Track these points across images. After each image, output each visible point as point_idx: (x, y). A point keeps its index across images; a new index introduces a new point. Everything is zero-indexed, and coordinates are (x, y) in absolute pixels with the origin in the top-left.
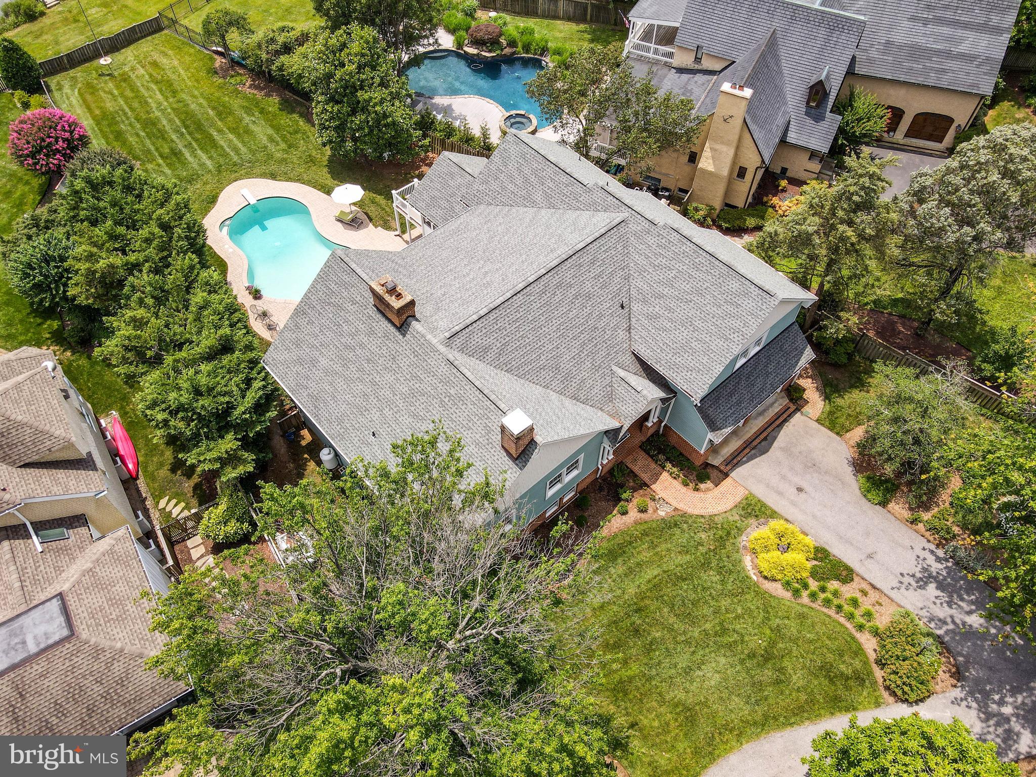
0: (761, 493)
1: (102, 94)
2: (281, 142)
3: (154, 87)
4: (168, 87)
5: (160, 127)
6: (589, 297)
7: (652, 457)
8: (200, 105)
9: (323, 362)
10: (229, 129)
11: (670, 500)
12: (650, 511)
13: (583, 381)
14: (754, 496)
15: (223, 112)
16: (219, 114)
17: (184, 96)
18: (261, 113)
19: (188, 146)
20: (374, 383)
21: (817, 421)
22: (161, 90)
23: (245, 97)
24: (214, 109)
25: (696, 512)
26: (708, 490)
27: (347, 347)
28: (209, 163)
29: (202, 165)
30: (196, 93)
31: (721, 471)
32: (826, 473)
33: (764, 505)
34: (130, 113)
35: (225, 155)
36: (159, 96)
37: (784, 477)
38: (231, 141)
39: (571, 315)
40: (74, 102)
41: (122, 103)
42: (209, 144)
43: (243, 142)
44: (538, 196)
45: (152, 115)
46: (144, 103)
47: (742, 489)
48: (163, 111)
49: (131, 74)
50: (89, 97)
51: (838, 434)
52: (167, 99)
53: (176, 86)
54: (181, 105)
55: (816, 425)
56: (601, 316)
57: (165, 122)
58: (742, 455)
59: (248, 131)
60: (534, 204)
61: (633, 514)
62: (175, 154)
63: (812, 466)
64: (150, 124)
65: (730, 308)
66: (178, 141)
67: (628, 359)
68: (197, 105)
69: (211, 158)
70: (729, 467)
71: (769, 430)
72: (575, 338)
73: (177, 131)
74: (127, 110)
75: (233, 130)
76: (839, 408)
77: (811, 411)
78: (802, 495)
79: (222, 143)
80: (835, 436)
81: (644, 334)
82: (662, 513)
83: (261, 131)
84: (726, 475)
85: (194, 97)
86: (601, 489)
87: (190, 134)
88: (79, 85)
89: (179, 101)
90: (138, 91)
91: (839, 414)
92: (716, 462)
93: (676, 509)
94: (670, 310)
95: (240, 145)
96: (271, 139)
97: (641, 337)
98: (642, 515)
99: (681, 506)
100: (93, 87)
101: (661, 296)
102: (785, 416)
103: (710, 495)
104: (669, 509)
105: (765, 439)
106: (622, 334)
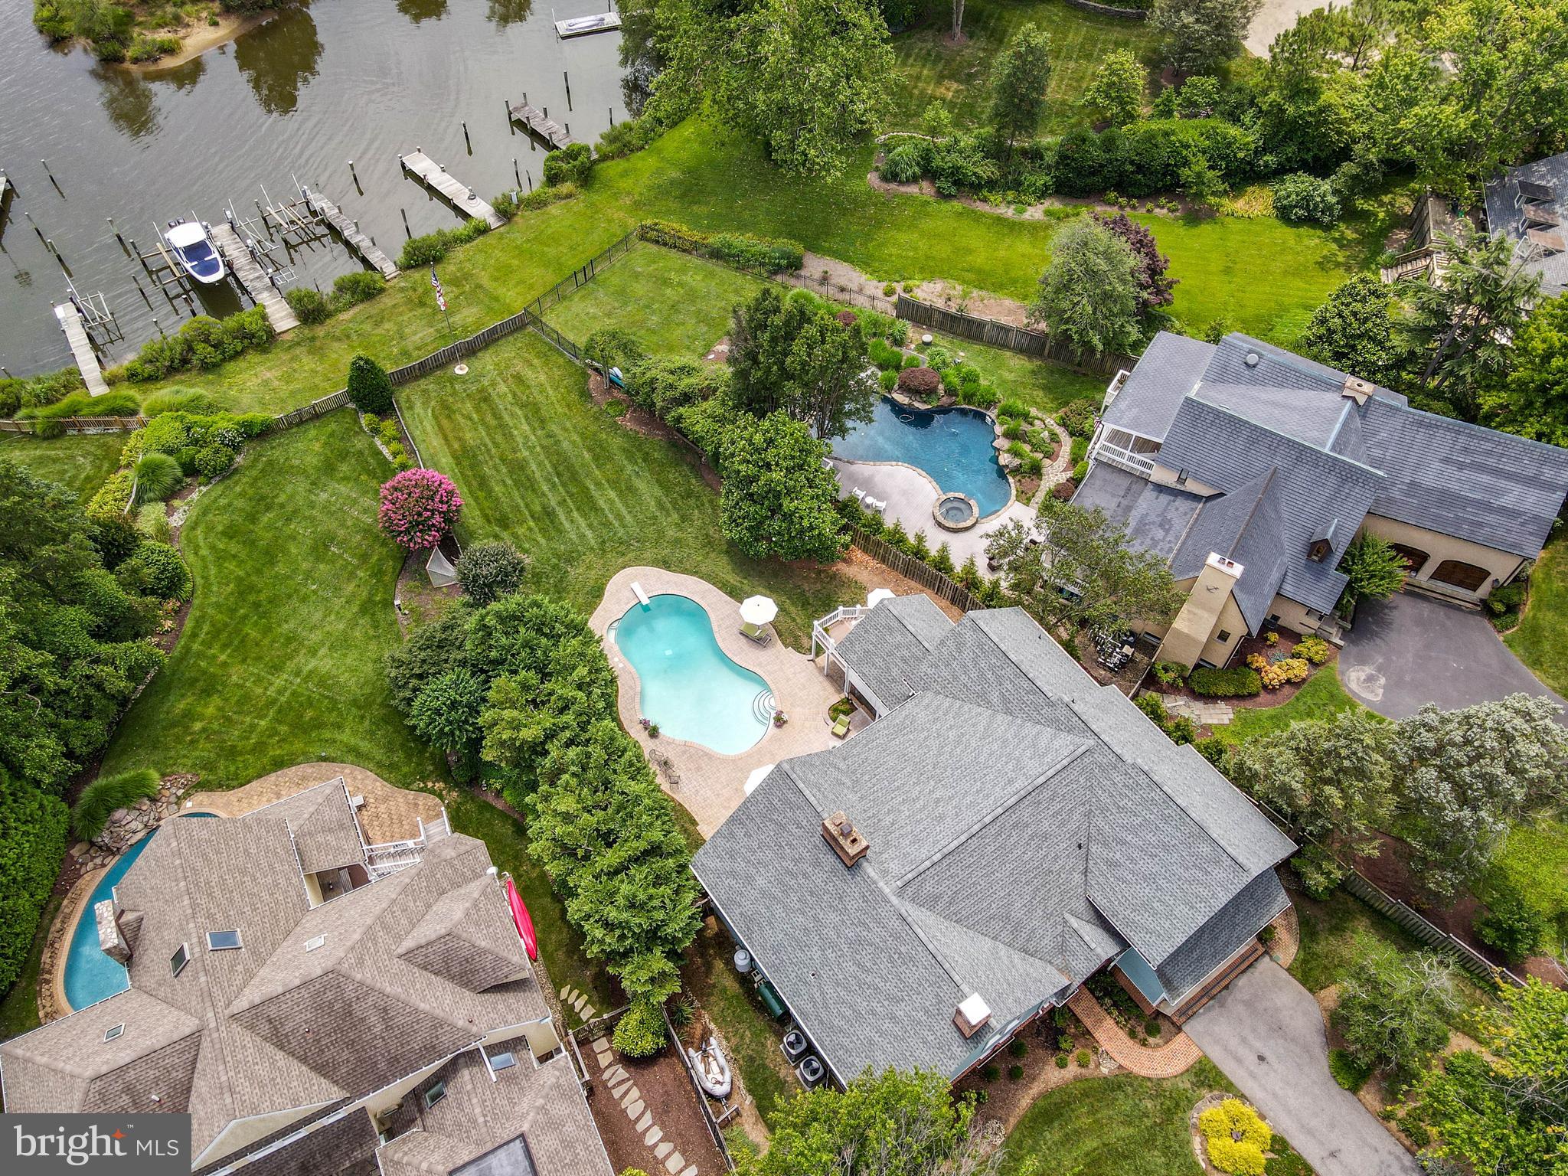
0: (1217, 1056)
1: (459, 418)
2: (672, 512)
3: (519, 412)
4: (534, 412)
5: (529, 472)
6: (1045, 837)
7: (1097, 998)
8: (573, 443)
9: (761, 882)
10: (608, 481)
11: (1115, 1055)
12: (1092, 1066)
13: (1033, 931)
14: (1209, 1061)
15: (601, 455)
16: (596, 458)
17: (554, 427)
18: (644, 460)
19: (562, 503)
20: (815, 918)
21: (1288, 970)
22: (527, 418)
23: (625, 435)
24: (590, 450)
25: (1143, 1072)
26: (1157, 1046)
27: (788, 872)
28: (589, 534)
29: (582, 536)
30: (568, 425)
31: (1173, 1023)
32: (1292, 1040)
33: (1219, 1074)
34: (493, 451)
35: (607, 524)
36: (526, 427)
37: (1244, 1040)
38: (611, 502)
39: (1026, 858)
40: (429, 428)
41: (484, 434)
42: (587, 504)
43: (627, 506)
44: (994, 697)
45: (518, 455)
46: (509, 436)
47: (1195, 1049)
48: (531, 449)
49: (490, 390)
50: (445, 422)
51: (1310, 990)
52: (534, 430)
53: (544, 413)
54: (551, 441)
55: (1285, 975)
56: (1056, 858)
57: (534, 467)
58: (1199, 1005)
59: (631, 489)
60: (989, 704)
61: (1072, 1070)
62: (548, 514)
63: (1278, 1029)
64: (517, 468)
65: (1199, 874)
66: (550, 495)
67: (1081, 905)
68: (570, 443)
69: (590, 526)
70: (1183, 1019)
71: (1232, 976)
72: (1027, 883)
73: (548, 480)
74: (490, 445)
75: (614, 484)
76: (1315, 956)
77: (1281, 956)
78: (1264, 1066)
79: (601, 503)
80: (1307, 992)
81: (1101, 879)
82: (1105, 1070)
83: (647, 489)
84: (1179, 1029)
85: (566, 430)
86: (1039, 1033)
87: (563, 485)
88: (433, 403)
89: (549, 436)
90: (501, 418)
91: (1314, 963)
92: (1168, 1012)
93: (1120, 1067)
94: (1132, 860)
95: (624, 511)
96: (661, 506)
97: (1098, 883)
98: (1083, 1071)
99: (1125, 1063)
100: (447, 408)
101: (1123, 843)
102: (1251, 959)
103: (1158, 1053)
104: (1113, 1066)
105: (1226, 987)
106: (1077, 878)
